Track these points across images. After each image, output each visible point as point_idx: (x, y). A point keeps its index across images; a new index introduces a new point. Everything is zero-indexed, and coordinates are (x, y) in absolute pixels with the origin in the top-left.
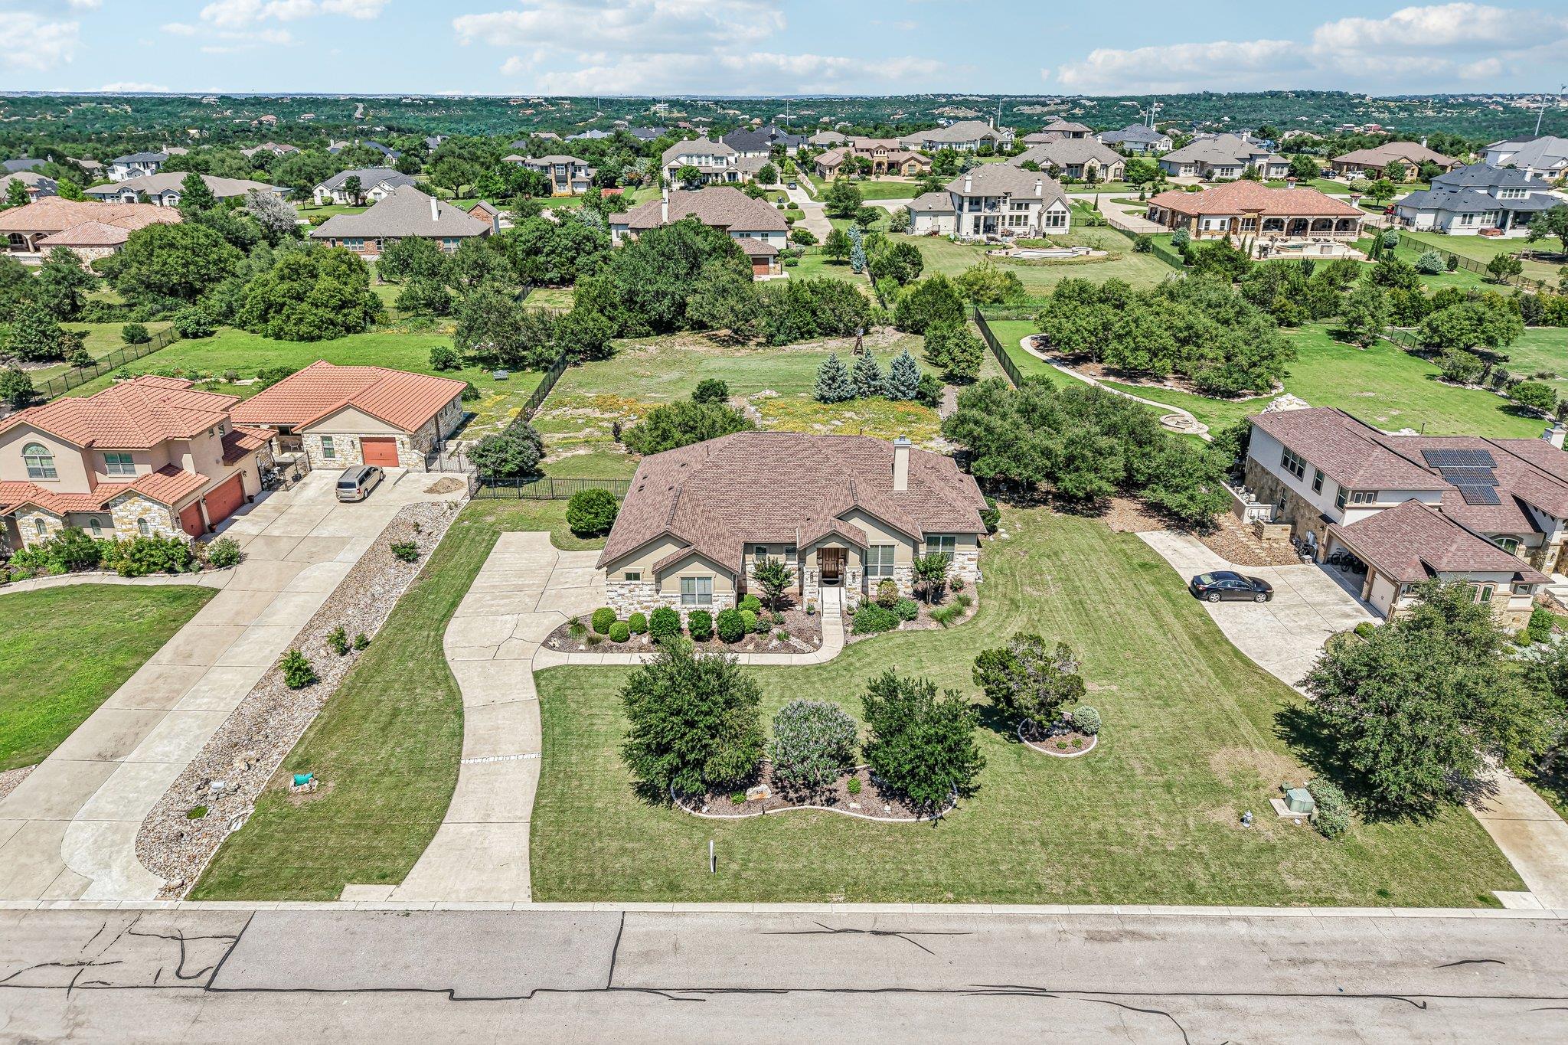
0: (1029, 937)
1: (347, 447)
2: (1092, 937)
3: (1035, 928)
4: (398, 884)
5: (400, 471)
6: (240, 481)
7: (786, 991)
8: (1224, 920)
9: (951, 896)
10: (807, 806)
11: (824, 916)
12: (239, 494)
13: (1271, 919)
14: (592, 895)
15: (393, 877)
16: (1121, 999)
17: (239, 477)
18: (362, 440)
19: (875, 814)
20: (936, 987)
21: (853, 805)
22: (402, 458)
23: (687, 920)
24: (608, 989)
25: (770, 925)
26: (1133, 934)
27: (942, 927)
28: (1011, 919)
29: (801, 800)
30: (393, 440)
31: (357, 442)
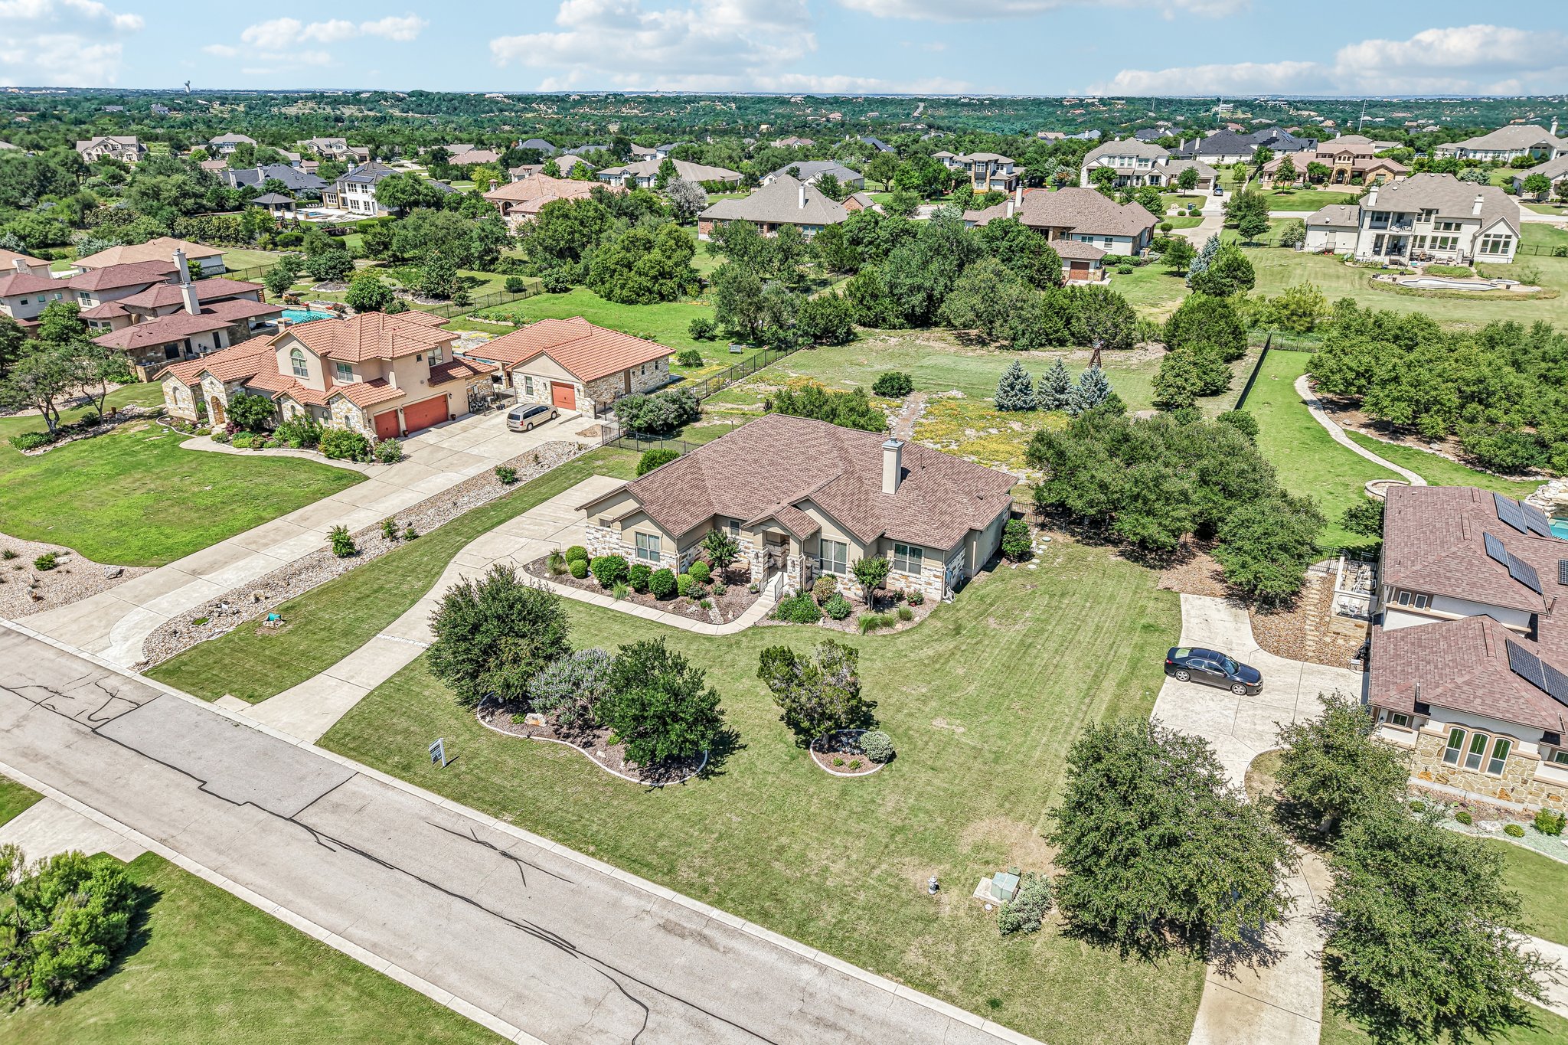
0: (615, 904)
1: (542, 388)
2: (667, 927)
3: (630, 900)
4: (253, 704)
5: (574, 413)
6: (446, 401)
7: (392, 867)
8: (801, 960)
9: (592, 848)
10: (567, 743)
11: (483, 827)
12: (443, 411)
13: (846, 978)
14: (353, 753)
15: (253, 698)
16: (625, 981)
17: (444, 399)
18: (553, 383)
19: (611, 767)
20: (497, 910)
21: (599, 753)
22: (578, 404)
23: (390, 793)
24: (290, 819)
25: (438, 819)
26: (702, 938)
27: (556, 868)
28: (617, 884)
29: (567, 736)
30: (572, 387)
31: (548, 385)
